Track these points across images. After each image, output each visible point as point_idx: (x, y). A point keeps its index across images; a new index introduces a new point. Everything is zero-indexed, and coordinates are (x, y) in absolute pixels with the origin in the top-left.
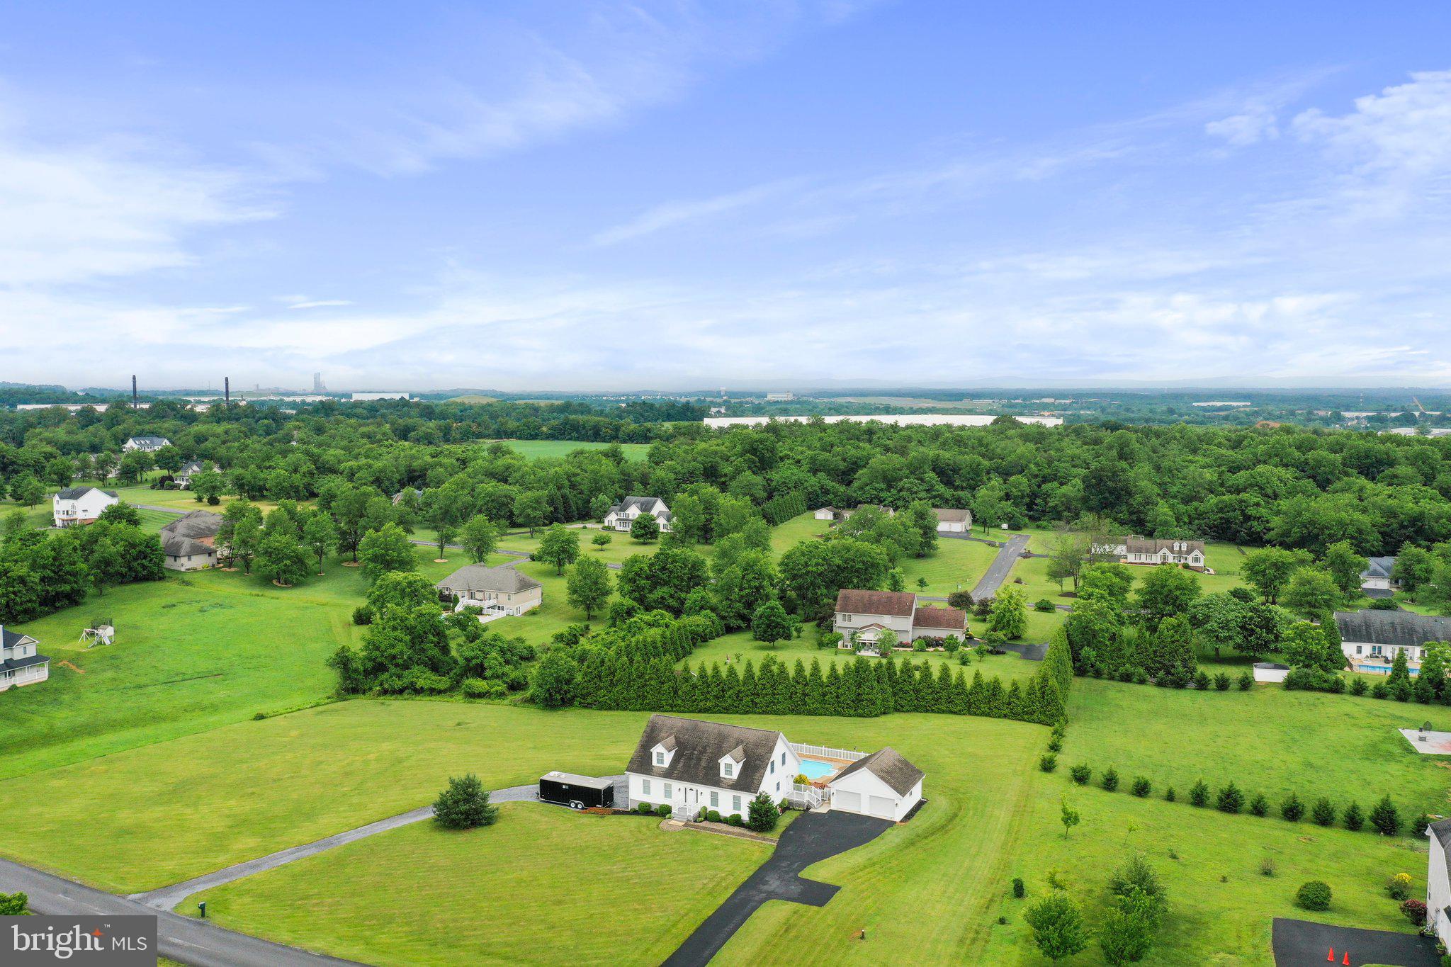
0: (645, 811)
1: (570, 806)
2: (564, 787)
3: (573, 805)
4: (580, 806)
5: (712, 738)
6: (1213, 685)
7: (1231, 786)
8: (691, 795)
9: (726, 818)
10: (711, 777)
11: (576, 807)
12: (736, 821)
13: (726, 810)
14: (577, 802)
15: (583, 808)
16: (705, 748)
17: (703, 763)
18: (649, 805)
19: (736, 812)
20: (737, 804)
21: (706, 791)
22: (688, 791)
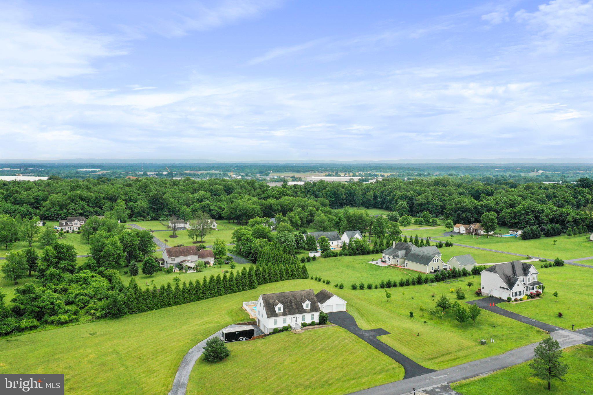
0: (276, 331)
1: (239, 340)
2: (236, 333)
3: (241, 339)
4: (244, 339)
5: (291, 297)
6: (306, 260)
7: (389, 280)
8: (294, 319)
9: (309, 324)
10: (301, 310)
11: (243, 339)
12: (313, 324)
13: (308, 321)
14: (242, 338)
15: (246, 339)
16: (291, 301)
17: (295, 307)
18: (277, 328)
19: (312, 321)
20: (312, 317)
21: (300, 316)
22: (293, 318)
